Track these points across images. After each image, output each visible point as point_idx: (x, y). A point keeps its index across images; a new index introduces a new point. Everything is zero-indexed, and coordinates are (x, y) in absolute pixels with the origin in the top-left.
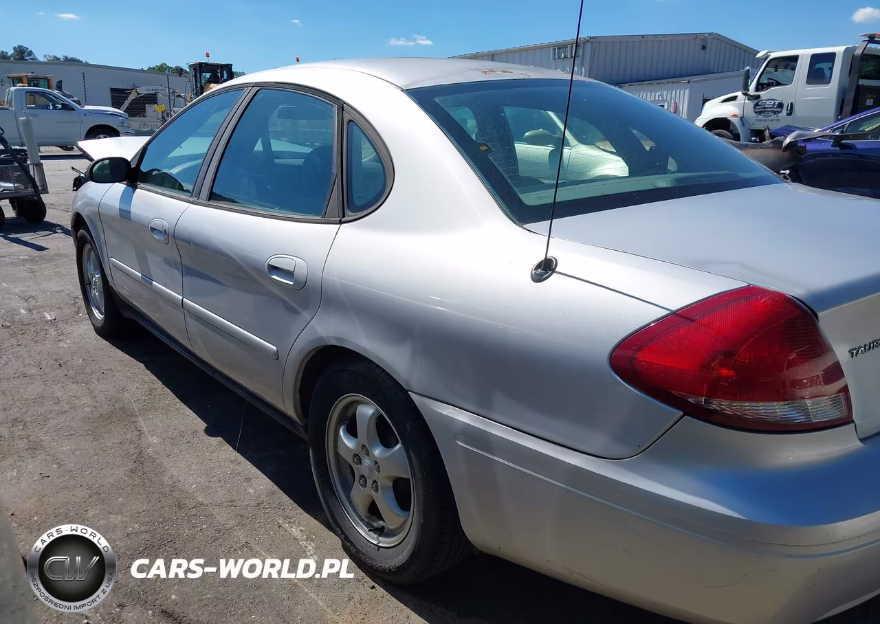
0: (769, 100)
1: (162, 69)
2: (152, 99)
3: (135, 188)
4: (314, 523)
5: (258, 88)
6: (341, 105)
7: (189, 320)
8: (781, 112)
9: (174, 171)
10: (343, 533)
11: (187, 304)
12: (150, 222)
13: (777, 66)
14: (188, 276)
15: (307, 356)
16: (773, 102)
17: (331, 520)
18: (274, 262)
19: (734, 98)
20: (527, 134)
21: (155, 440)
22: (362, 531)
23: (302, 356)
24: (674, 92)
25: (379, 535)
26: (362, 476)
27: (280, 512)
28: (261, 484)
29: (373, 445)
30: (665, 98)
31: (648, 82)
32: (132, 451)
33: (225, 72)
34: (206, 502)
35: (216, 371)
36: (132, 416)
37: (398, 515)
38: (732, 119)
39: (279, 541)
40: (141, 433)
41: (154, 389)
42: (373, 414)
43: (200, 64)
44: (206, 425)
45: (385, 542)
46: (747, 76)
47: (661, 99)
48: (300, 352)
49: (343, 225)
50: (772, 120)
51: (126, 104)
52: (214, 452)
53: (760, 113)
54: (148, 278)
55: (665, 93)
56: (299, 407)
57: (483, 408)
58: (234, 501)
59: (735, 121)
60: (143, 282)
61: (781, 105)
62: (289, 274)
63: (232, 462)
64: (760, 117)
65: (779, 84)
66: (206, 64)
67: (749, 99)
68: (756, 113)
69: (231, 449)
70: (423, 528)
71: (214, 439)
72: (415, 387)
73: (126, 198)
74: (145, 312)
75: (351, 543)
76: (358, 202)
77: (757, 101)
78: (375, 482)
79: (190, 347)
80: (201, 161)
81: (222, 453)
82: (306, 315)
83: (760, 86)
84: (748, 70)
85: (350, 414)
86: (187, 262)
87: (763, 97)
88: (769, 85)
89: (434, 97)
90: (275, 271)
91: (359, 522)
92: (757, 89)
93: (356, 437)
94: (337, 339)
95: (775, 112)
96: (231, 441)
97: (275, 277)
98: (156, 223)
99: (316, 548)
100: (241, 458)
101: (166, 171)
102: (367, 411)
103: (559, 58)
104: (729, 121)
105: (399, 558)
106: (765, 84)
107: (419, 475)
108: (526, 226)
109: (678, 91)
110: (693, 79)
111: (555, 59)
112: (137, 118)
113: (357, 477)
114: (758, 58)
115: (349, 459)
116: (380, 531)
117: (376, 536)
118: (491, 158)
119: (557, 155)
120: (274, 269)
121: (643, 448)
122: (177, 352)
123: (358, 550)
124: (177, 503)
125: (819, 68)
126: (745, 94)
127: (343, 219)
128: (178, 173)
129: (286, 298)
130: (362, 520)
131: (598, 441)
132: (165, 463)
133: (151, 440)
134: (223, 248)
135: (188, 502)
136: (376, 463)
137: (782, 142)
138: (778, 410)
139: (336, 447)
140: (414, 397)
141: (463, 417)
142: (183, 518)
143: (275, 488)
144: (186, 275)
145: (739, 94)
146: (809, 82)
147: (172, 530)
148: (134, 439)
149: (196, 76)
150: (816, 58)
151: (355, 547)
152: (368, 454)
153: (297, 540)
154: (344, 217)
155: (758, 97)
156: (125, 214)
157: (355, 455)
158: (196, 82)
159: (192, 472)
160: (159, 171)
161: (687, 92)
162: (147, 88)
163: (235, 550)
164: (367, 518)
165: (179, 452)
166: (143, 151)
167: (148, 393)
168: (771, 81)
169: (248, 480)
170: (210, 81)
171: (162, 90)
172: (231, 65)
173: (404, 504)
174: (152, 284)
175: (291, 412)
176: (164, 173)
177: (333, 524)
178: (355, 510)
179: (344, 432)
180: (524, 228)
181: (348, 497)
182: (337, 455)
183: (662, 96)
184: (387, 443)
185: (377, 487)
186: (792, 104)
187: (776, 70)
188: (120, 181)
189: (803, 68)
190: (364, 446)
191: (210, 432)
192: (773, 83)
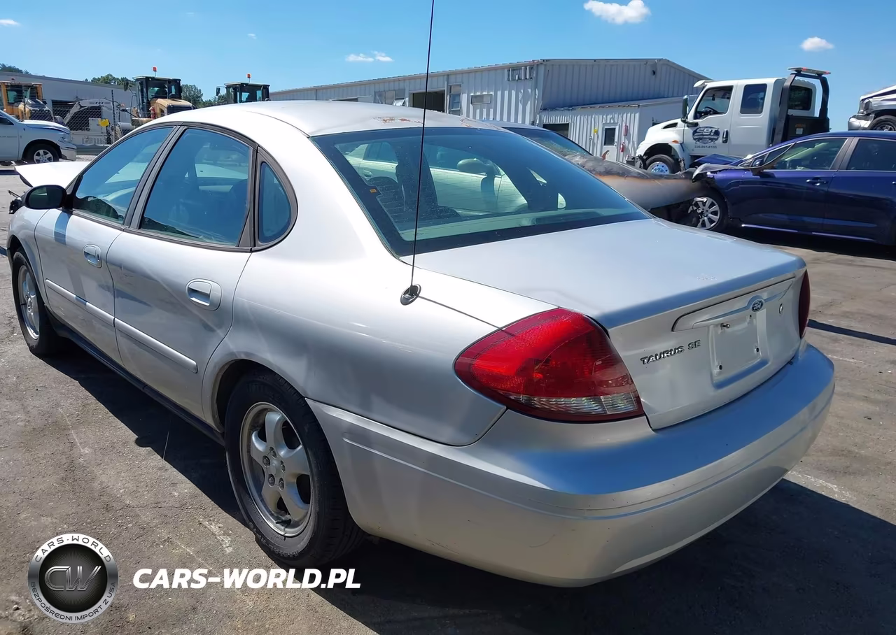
0: (707, 127)
1: (107, 80)
2: (96, 112)
3: (70, 214)
4: (231, 519)
5: (186, 127)
6: (256, 148)
7: (120, 338)
8: (717, 139)
9: (109, 198)
10: (255, 526)
11: (118, 324)
12: (84, 248)
13: (714, 95)
14: (120, 298)
15: (221, 370)
16: (710, 130)
17: (245, 517)
18: (193, 286)
19: (674, 125)
20: (461, 162)
21: (87, 451)
22: (272, 524)
23: (217, 369)
24: (625, 115)
25: (286, 527)
26: (272, 476)
27: (201, 512)
28: (185, 487)
29: (281, 448)
30: (616, 121)
31: (599, 105)
32: (64, 461)
33: (173, 87)
34: (132, 504)
35: (145, 385)
36: (65, 429)
37: (302, 508)
38: (673, 145)
39: (198, 536)
40: (73, 445)
41: (88, 404)
42: (279, 420)
43: (147, 78)
44: (137, 437)
45: (290, 532)
46: (686, 104)
47: (612, 122)
48: (215, 367)
49: (253, 253)
50: (709, 147)
51: (69, 117)
52: (143, 460)
53: (699, 140)
54: (82, 299)
55: (616, 116)
56: (217, 416)
57: (364, 410)
58: (160, 502)
59: (676, 147)
60: (79, 303)
61: (717, 133)
62: (206, 296)
63: (160, 469)
64: (699, 144)
65: (716, 113)
66: (153, 79)
67: (688, 126)
68: (695, 139)
69: (159, 457)
70: (319, 516)
71: (144, 449)
72: (310, 394)
73: (62, 223)
74: (81, 332)
75: (262, 535)
76: (267, 234)
77: (695, 128)
78: (281, 479)
79: (121, 363)
80: (134, 189)
81: (152, 462)
82: (220, 333)
83: (698, 115)
84: (687, 99)
85: (261, 421)
86: (118, 286)
87: (701, 125)
88: (707, 113)
89: (335, 144)
90: (195, 294)
91: (269, 516)
92: (695, 117)
93: (266, 441)
94: (247, 354)
95: (712, 140)
96: (159, 451)
97: (194, 299)
98: (91, 249)
99: (231, 541)
100: (168, 465)
101: (100, 197)
102: (275, 417)
103: (514, 80)
104: (670, 147)
105: (301, 544)
106: (703, 112)
107: (315, 470)
108: (401, 258)
109: (629, 115)
110: (642, 103)
111: (509, 80)
112: (79, 132)
113: (267, 476)
114: (697, 88)
115: (259, 460)
116: (287, 524)
117: (283, 528)
118: (378, 199)
119: (488, 182)
120: (193, 292)
121: (480, 436)
122: (110, 370)
123: (268, 542)
124: (105, 506)
125: (753, 98)
126: (684, 121)
127: (254, 249)
128: (112, 201)
129: (203, 318)
130: (272, 515)
131: (448, 433)
132: (95, 471)
133: (82, 451)
134: (149, 272)
135: (117, 505)
136: (282, 462)
137: (693, 173)
138: (585, 404)
139: (249, 451)
140: (309, 402)
141: (349, 418)
142: (110, 519)
143: (198, 491)
144: (118, 297)
145: (679, 121)
146: (743, 111)
147: (100, 529)
148: (66, 450)
149: (142, 91)
150: (748, 89)
151: (265, 538)
152: (275, 455)
153: (215, 535)
154: (255, 246)
155: (696, 124)
156: (60, 238)
157: (265, 457)
158: (142, 98)
159: (122, 479)
160: (94, 197)
161: (637, 115)
162: (91, 100)
163: (157, 544)
164: (277, 513)
165: (109, 461)
166: (79, 180)
167: (81, 409)
168: (708, 110)
169: (174, 484)
170: (158, 96)
171: (106, 103)
172: (180, 80)
173: (305, 498)
174: (85, 304)
175: (210, 421)
176: (99, 200)
177: (248, 520)
178: (266, 506)
179: (255, 436)
180: (399, 260)
181: (260, 495)
182: (251, 460)
183: (613, 118)
184: (291, 445)
185: (283, 484)
186: (727, 132)
187: (714, 99)
188: (57, 207)
189: (737, 98)
190: (272, 449)
191: (140, 443)
192: (710, 111)
